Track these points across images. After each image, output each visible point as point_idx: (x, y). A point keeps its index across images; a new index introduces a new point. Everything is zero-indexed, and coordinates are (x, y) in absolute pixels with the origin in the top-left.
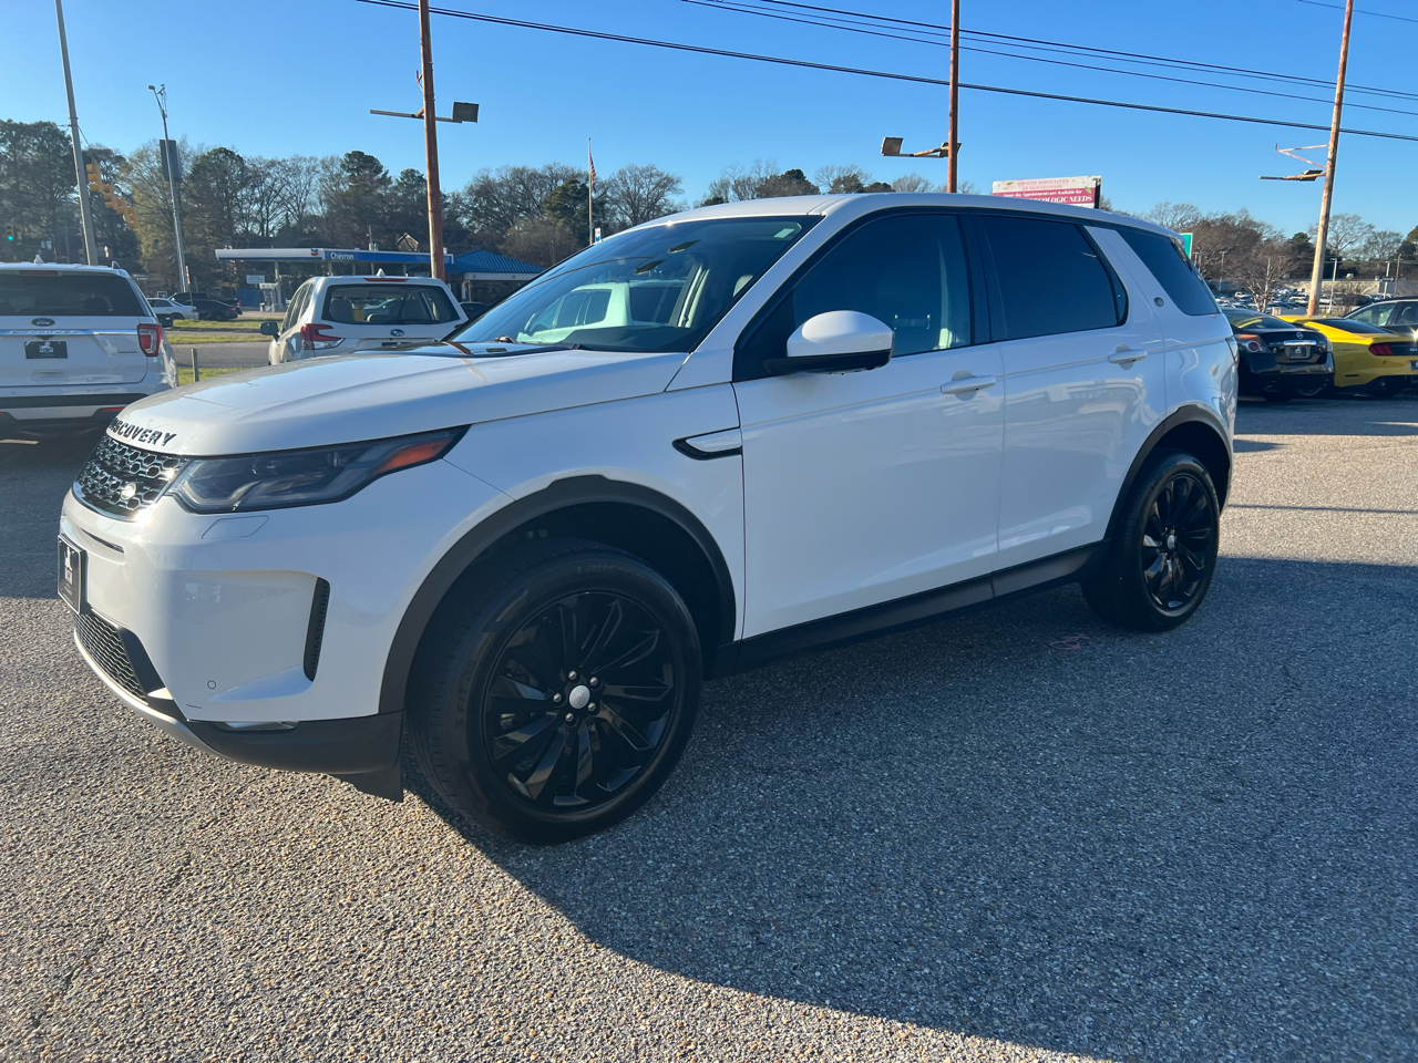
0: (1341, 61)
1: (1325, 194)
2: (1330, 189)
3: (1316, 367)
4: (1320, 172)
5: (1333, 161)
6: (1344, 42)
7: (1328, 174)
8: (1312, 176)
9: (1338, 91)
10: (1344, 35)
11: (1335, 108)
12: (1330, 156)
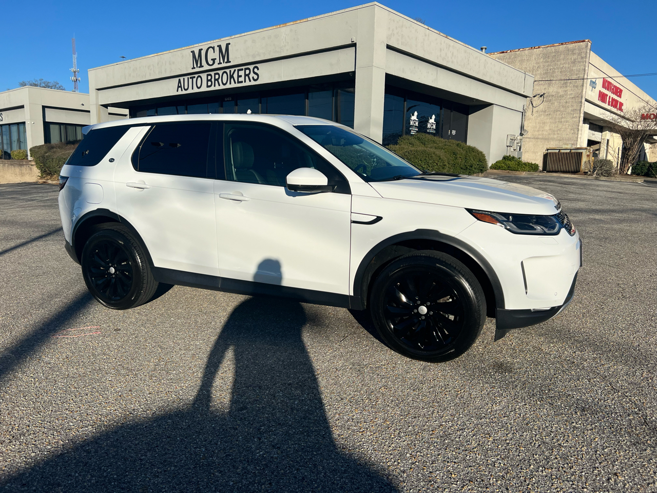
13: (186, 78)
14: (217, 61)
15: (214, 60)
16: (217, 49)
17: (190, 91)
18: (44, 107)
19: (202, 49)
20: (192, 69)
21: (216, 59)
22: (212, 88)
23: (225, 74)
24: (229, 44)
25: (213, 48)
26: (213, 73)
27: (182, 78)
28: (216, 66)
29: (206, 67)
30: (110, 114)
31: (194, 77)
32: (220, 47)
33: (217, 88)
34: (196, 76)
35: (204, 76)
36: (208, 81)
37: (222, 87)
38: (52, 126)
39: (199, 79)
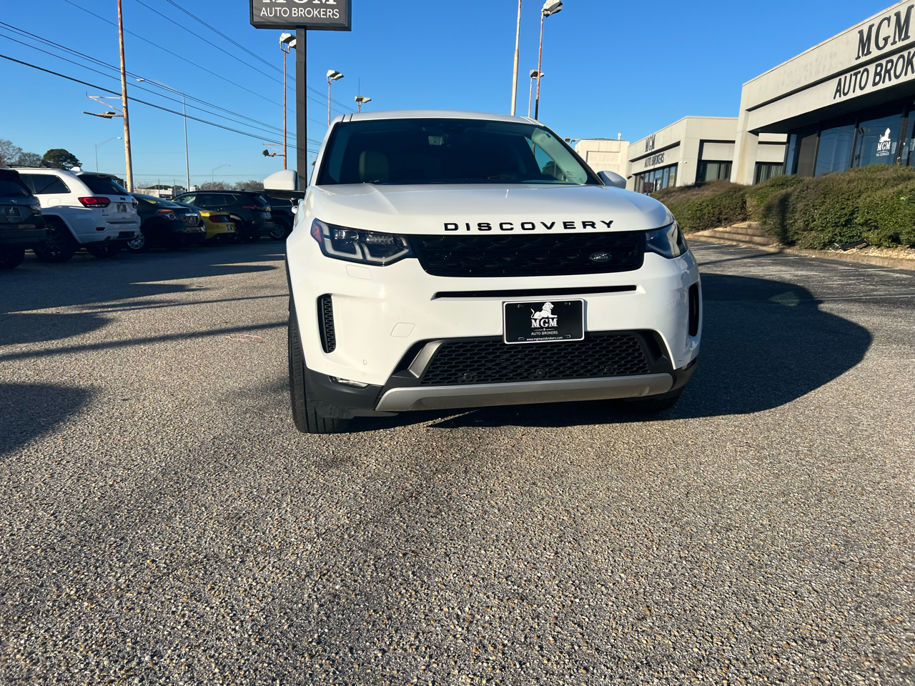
0: (121, 48)
1: (125, 128)
2: (128, 125)
3: (198, 229)
4: (114, 113)
5: (126, 108)
6: (120, 36)
7: (125, 116)
8: (110, 115)
9: (122, 66)
10: (120, 32)
11: (122, 76)
12: (124, 105)
13: (848, 75)
14: (890, 41)
15: (886, 39)
16: (893, 19)
17: (851, 96)
18: (702, 142)
19: (873, 25)
20: (857, 59)
21: (889, 37)
22: (881, 86)
23: (901, 60)
24: (912, 6)
25: (889, 19)
26: (884, 62)
27: (843, 77)
28: (889, 48)
29: (875, 53)
30: (760, 143)
31: (859, 72)
32: (898, 15)
33: (888, 84)
34: (862, 70)
35: (872, 68)
36: (876, 74)
37: (894, 82)
38: (709, 166)
39: (866, 73)
